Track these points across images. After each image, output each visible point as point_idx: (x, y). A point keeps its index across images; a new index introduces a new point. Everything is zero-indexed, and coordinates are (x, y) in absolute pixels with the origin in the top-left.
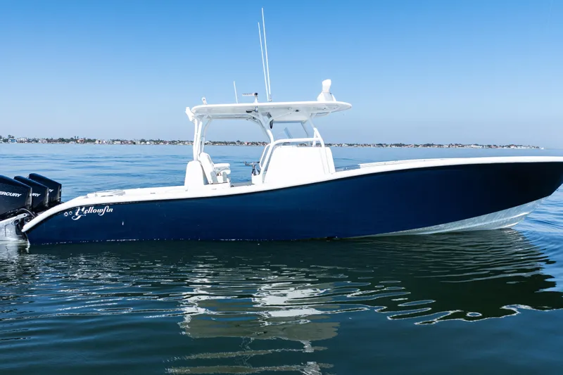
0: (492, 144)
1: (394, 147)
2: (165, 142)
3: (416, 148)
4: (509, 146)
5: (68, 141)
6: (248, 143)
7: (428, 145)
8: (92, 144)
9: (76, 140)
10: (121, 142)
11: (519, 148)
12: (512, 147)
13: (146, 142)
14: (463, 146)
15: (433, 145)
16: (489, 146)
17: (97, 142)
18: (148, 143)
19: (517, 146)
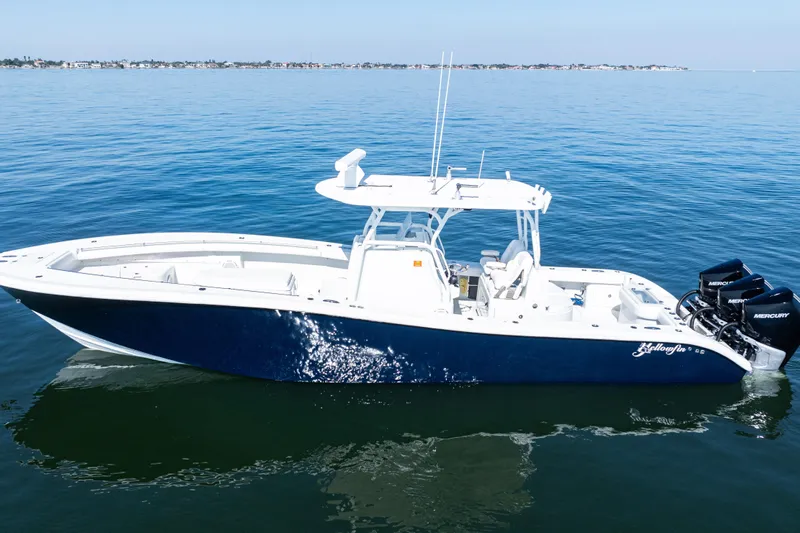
0: (627, 65)
1: (495, 68)
2: (167, 65)
3: (525, 70)
4: (649, 67)
5: (20, 64)
6: (288, 65)
7: (541, 66)
8: (58, 68)
9: (31, 63)
10: (102, 64)
11: (662, 69)
12: (653, 68)
13: (138, 64)
14: (589, 68)
15: (548, 66)
16: (624, 67)
17: (65, 65)
18: (142, 66)
19: (659, 67)
